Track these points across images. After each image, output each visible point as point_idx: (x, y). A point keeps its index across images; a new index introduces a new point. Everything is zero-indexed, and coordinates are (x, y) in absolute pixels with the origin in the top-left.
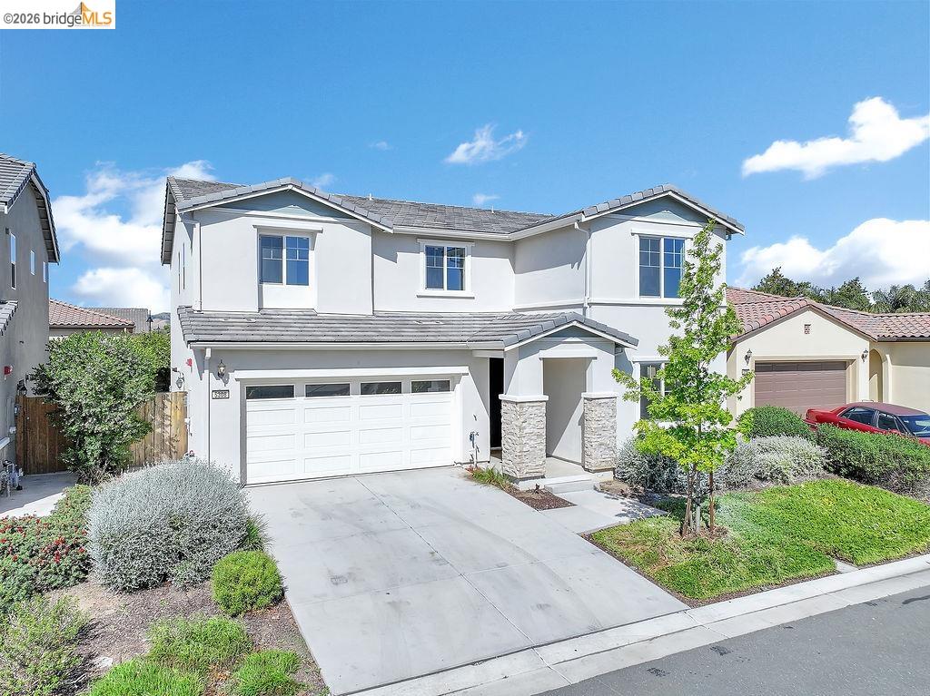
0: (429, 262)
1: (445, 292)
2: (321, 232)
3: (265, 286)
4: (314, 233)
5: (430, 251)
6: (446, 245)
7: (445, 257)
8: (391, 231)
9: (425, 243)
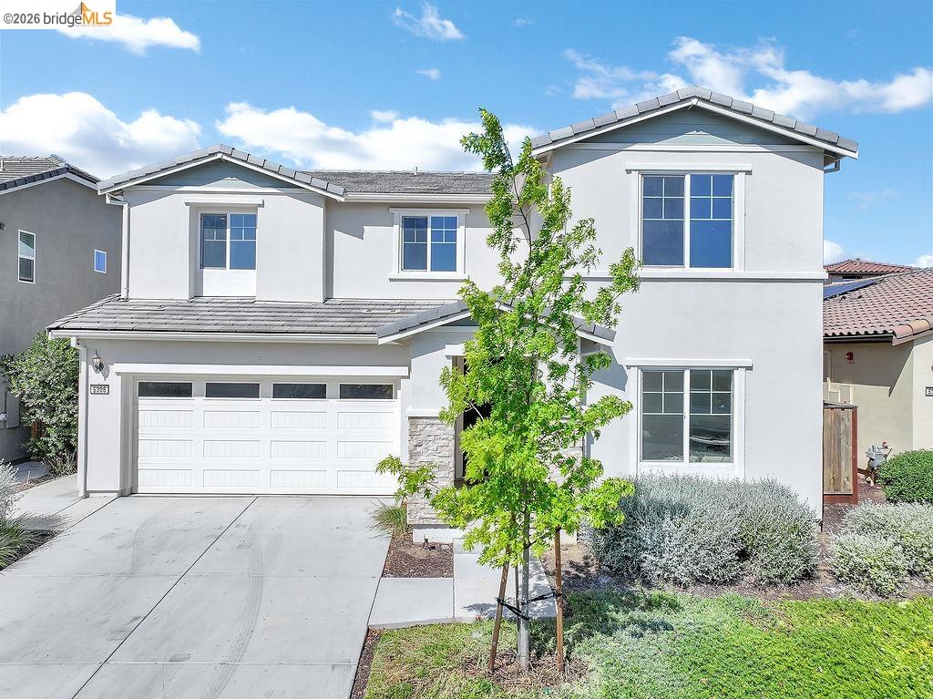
0: (407, 237)
1: (428, 274)
2: (262, 205)
3: (207, 271)
4: (256, 207)
5: (409, 223)
6: (430, 214)
7: (429, 230)
8: (342, 200)
9: (400, 214)
